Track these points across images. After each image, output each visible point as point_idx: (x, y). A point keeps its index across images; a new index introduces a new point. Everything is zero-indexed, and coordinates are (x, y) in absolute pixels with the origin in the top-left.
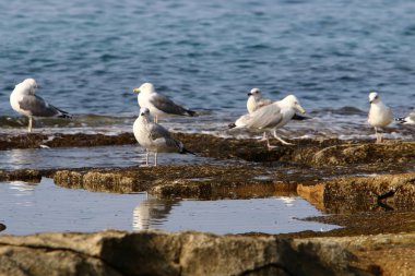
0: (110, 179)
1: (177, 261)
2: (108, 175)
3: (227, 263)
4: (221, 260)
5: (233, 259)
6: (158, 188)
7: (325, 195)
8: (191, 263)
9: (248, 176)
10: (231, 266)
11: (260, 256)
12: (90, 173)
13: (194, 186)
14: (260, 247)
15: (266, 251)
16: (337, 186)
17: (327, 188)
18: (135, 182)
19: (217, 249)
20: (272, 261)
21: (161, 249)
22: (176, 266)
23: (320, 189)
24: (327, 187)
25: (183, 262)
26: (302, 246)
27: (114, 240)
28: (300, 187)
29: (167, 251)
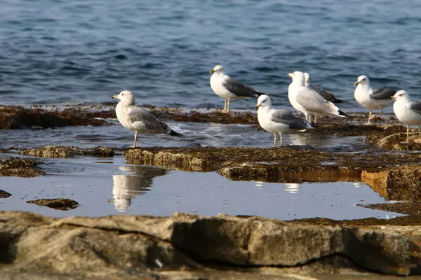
0: (180, 159)
1: (246, 247)
2: (178, 155)
3: (294, 251)
4: (288, 248)
5: (300, 247)
6: (226, 170)
7: (388, 182)
8: (258, 249)
9: (314, 161)
10: (298, 254)
11: (326, 245)
12: (160, 153)
13: (261, 169)
14: (327, 236)
15: (332, 240)
16: (400, 174)
17: (391, 176)
18: (204, 163)
19: (285, 237)
20: (338, 250)
21: (230, 235)
22: (244, 252)
23: (384, 177)
24: (390, 174)
25: (251, 248)
26: (366, 236)
27: (185, 225)
28: (364, 173)
29: (236, 238)
